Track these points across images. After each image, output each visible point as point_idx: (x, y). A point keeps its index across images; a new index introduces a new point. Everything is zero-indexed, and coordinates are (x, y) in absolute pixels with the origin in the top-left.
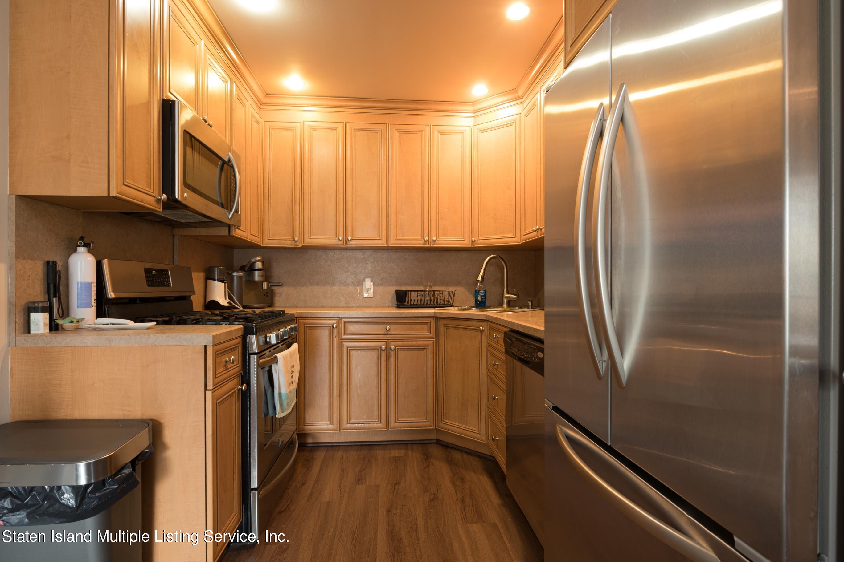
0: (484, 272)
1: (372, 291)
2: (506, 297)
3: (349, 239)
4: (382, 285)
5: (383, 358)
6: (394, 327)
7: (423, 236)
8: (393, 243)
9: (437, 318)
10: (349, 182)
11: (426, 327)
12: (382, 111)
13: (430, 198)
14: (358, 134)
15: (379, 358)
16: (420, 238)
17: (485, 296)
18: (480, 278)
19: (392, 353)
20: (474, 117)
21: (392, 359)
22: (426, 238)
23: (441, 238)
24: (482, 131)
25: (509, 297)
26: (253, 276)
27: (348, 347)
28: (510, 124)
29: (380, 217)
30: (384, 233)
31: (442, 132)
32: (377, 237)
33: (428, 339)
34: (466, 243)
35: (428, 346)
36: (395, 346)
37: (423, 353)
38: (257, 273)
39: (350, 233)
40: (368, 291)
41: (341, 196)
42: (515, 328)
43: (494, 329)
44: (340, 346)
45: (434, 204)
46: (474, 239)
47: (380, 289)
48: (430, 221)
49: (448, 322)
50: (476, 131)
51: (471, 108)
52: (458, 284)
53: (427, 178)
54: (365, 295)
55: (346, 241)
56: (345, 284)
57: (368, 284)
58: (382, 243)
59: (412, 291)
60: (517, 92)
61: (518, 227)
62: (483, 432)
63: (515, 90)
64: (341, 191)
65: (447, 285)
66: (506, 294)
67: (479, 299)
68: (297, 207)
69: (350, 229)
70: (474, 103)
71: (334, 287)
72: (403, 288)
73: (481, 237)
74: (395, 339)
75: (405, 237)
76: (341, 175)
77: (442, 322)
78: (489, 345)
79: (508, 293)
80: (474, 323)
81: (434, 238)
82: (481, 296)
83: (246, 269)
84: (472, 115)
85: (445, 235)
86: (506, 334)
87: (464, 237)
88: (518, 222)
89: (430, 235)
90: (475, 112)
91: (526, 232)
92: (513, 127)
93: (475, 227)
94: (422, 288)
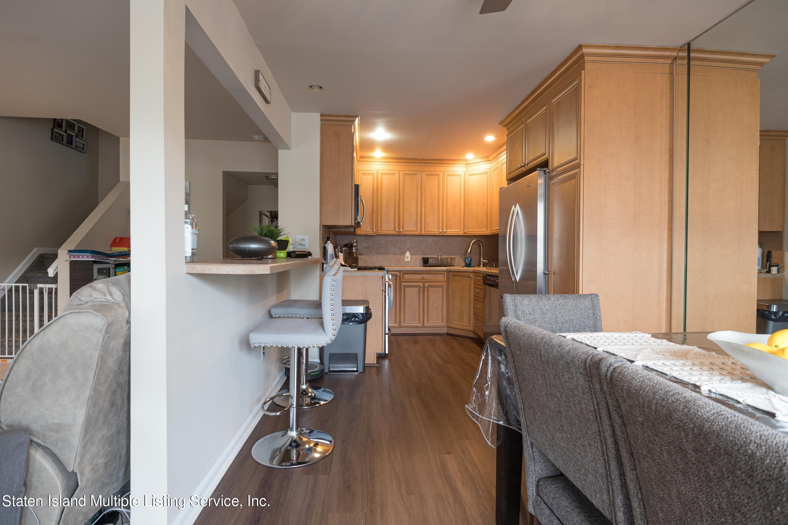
0: (471, 249)
1: (409, 258)
2: (482, 262)
3: (402, 230)
4: (415, 254)
5: (421, 291)
6: (427, 275)
7: (439, 229)
8: (423, 232)
9: (449, 272)
10: (401, 202)
11: (442, 276)
12: (418, 164)
13: (443, 210)
14: (406, 176)
15: (420, 291)
16: (437, 230)
17: (471, 261)
18: (469, 252)
19: (426, 289)
20: (466, 167)
21: (426, 292)
22: (441, 231)
23: (449, 230)
24: (470, 175)
25: (484, 262)
26: (352, 249)
27: (404, 285)
28: (485, 173)
29: (417, 219)
30: (419, 228)
31: (449, 175)
32: (415, 230)
33: (444, 282)
34: (461, 233)
35: (443, 285)
36: (428, 285)
37: (441, 288)
38: (354, 248)
39: (401, 228)
40: (407, 257)
41: (397, 209)
42: (488, 273)
43: (477, 276)
44: (400, 285)
45: (445, 213)
46: (465, 231)
47: (414, 257)
48: (443, 222)
49: (454, 273)
50: (467, 175)
51: (465, 163)
52: (455, 254)
53: (441, 199)
54: (406, 260)
55: (399, 231)
56: (395, 254)
57: (408, 254)
58: (418, 233)
59: (431, 258)
60: (489, 158)
61: (489, 226)
62: (472, 325)
63: (488, 157)
64: (397, 206)
65: (450, 255)
66: (482, 260)
67: (468, 262)
68: (375, 214)
69: (401, 226)
70: (466, 160)
71: (389, 256)
72: (426, 256)
73: (469, 230)
74: (427, 282)
75: (430, 230)
76: (397, 198)
77: (451, 273)
78: (475, 284)
79: (483, 259)
80: (467, 274)
81: (445, 231)
82: (469, 261)
83: (349, 246)
84: (465, 166)
85: (450, 229)
86: (484, 277)
87: (460, 230)
88: (489, 223)
89: (442, 229)
90: (466, 164)
91: (493, 229)
92: (487, 174)
93: (466, 224)
94: (436, 256)
